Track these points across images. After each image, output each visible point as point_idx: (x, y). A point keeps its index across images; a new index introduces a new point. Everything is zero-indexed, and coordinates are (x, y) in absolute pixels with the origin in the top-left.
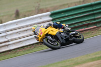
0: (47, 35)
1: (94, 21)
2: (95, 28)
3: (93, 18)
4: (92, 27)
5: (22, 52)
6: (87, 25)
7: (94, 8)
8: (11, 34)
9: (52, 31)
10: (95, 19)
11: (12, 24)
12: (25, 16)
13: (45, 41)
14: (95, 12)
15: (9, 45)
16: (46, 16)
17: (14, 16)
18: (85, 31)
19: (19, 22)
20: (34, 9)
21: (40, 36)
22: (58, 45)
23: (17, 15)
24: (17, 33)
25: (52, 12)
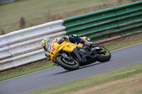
0: (61, 52)
1: (118, 30)
2: (119, 38)
3: (116, 26)
4: (115, 38)
5: (28, 69)
6: (109, 35)
7: (118, 14)
8: (15, 48)
9: (68, 46)
10: (118, 28)
11: (16, 35)
12: (32, 25)
13: (59, 59)
14: (119, 18)
15: (12, 61)
16: (58, 24)
17: (18, 25)
18: (106, 42)
19: (24, 32)
20: (43, 16)
21: (52, 53)
22: (75, 64)
23: (23, 24)
24: (22, 46)
25: (65, 19)
